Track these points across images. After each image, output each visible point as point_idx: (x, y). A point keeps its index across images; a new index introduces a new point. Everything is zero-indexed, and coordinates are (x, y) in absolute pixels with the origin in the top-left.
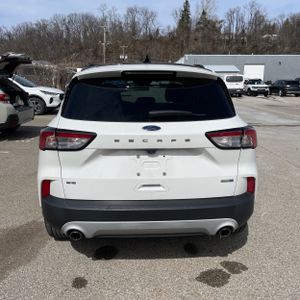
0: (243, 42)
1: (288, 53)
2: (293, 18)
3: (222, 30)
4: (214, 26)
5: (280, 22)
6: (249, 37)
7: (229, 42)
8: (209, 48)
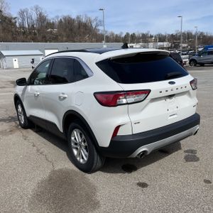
0: (35, 34)
1: (66, 42)
2: (65, 19)
3: (17, 24)
4: (11, 22)
5: (57, 21)
6: (39, 30)
7: (24, 33)
8: (10, 37)
